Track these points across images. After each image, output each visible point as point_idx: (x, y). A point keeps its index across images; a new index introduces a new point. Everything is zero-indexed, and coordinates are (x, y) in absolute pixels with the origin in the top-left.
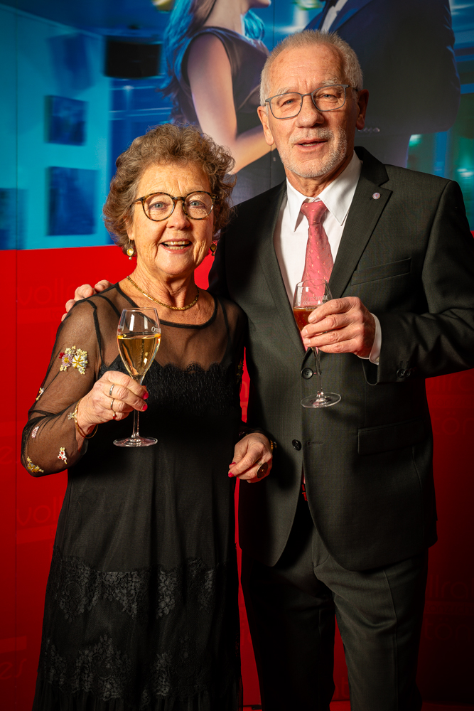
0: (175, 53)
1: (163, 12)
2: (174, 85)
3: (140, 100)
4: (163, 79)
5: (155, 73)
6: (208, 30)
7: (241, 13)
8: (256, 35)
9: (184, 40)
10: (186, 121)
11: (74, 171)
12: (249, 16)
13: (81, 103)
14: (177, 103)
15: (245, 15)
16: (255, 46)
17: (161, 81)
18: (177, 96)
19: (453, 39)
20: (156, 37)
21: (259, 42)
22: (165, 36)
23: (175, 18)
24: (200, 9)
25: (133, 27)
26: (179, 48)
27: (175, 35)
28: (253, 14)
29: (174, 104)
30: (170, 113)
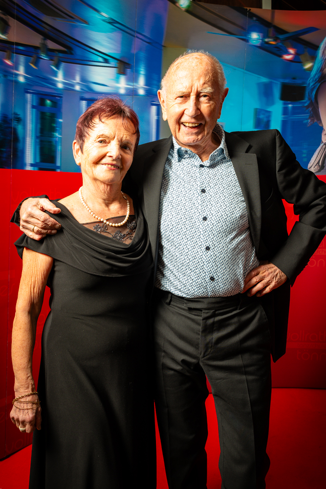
0: (312, 90)
1: (307, 72)
2: (311, 104)
3: (295, 111)
4: (306, 102)
5: (303, 99)
9: (317, 84)
10: (315, 121)
13: (269, 112)
17: (305, 102)
18: (312, 109)
20: (304, 83)
22: (308, 83)
23: (313, 75)
25: (294, 79)
26: (314, 87)
27: (313, 81)
29: (311, 113)
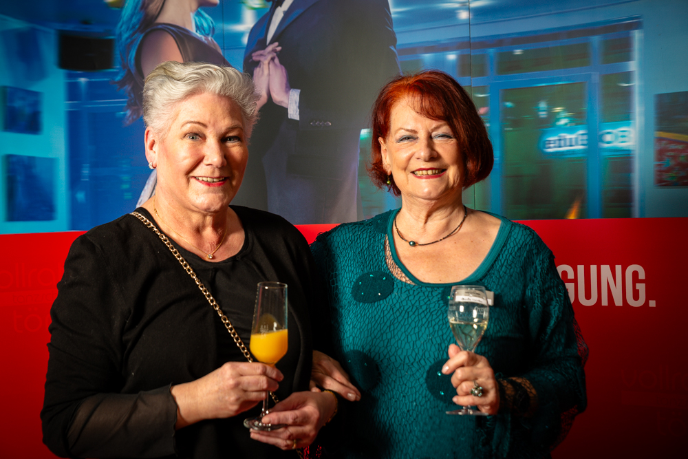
1: (114, 9)
2: (129, 78)
3: (95, 91)
4: (117, 72)
5: (109, 66)
6: (160, 26)
7: (191, 11)
8: (207, 32)
9: (136, 35)
11: (31, 159)
12: (198, 14)
13: (36, 94)
14: (132, 95)
15: (195, 13)
16: (206, 42)
17: (116, 74)
18: (132, 89)
19: (395, 40)
20: (109, 33)
21: (210, 38)
22: (117, 31)
23: (126, 15)
24: (151, 6)
25: (86, 22)
26: (132, 42)
27: (127, 30)
28: (203, 12)
29: (130, 96)
30: (126, 104)
